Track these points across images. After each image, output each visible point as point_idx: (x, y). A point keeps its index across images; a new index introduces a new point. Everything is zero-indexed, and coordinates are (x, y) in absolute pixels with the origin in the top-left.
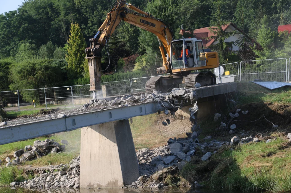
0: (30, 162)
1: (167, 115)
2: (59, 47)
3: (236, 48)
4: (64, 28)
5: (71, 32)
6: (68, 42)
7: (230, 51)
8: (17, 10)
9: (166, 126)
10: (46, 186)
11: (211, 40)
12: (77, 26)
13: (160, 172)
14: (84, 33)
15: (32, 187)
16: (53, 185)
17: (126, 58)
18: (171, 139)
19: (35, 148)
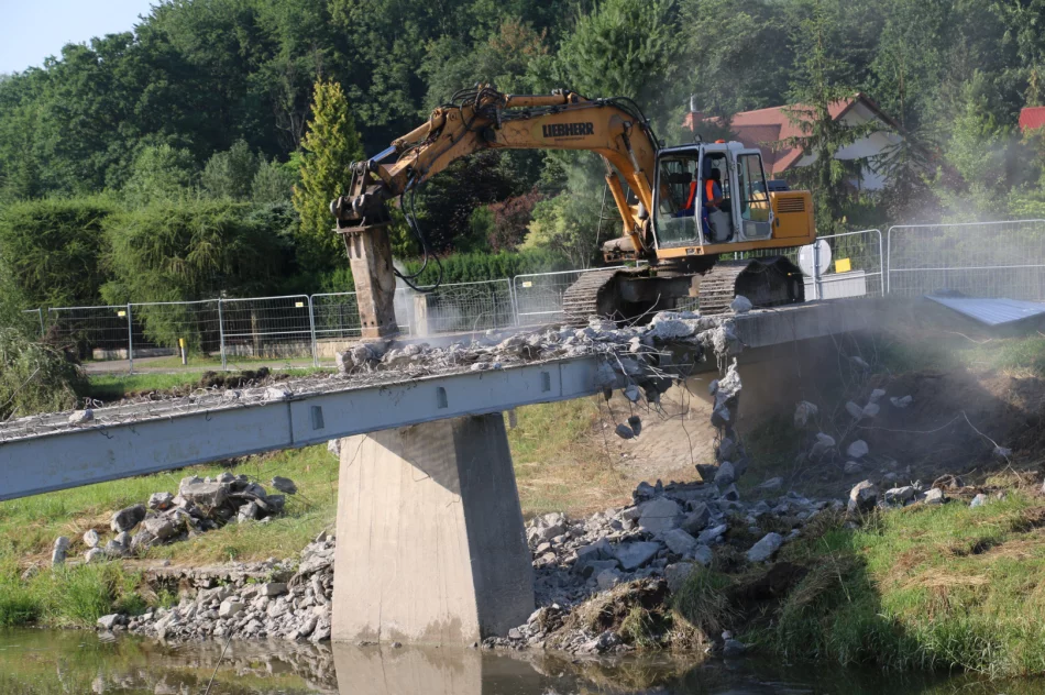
0: (166, 547)
1: (635, 402)
2: (270, 161)
3: (874, 181)
4: (291, 96)
5: (316, 112)
6: (303, 144)
7: (855, 192)
8: (132, 31)
9: (631, 441)
10: (219, 630)
11: (789, 151)
12: (335, 91)
13: (606, 596)
14: (358, 116)
15: (169, 635)
16: (242, 628)
17: (500, 205)
18: (644, 484)
19: (183, 503)
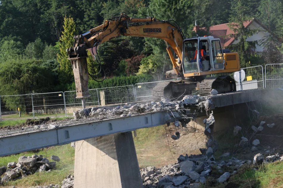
0: (14, 181)
1: (178, 127)
2: (49, 45)
3: (260, 49)
4: (56, 23)
5: (65, 28)
6: (60, 39)
7: (253, 53)
9: (177, 140)
11: (230, 39)
12: (71, 21)
14: (79, 29)
17: (129, 60)
18: (181, 156)
19: (20, 166)
